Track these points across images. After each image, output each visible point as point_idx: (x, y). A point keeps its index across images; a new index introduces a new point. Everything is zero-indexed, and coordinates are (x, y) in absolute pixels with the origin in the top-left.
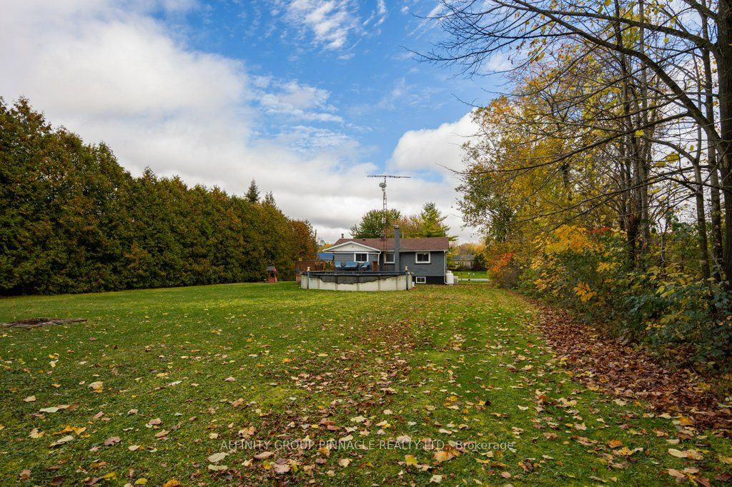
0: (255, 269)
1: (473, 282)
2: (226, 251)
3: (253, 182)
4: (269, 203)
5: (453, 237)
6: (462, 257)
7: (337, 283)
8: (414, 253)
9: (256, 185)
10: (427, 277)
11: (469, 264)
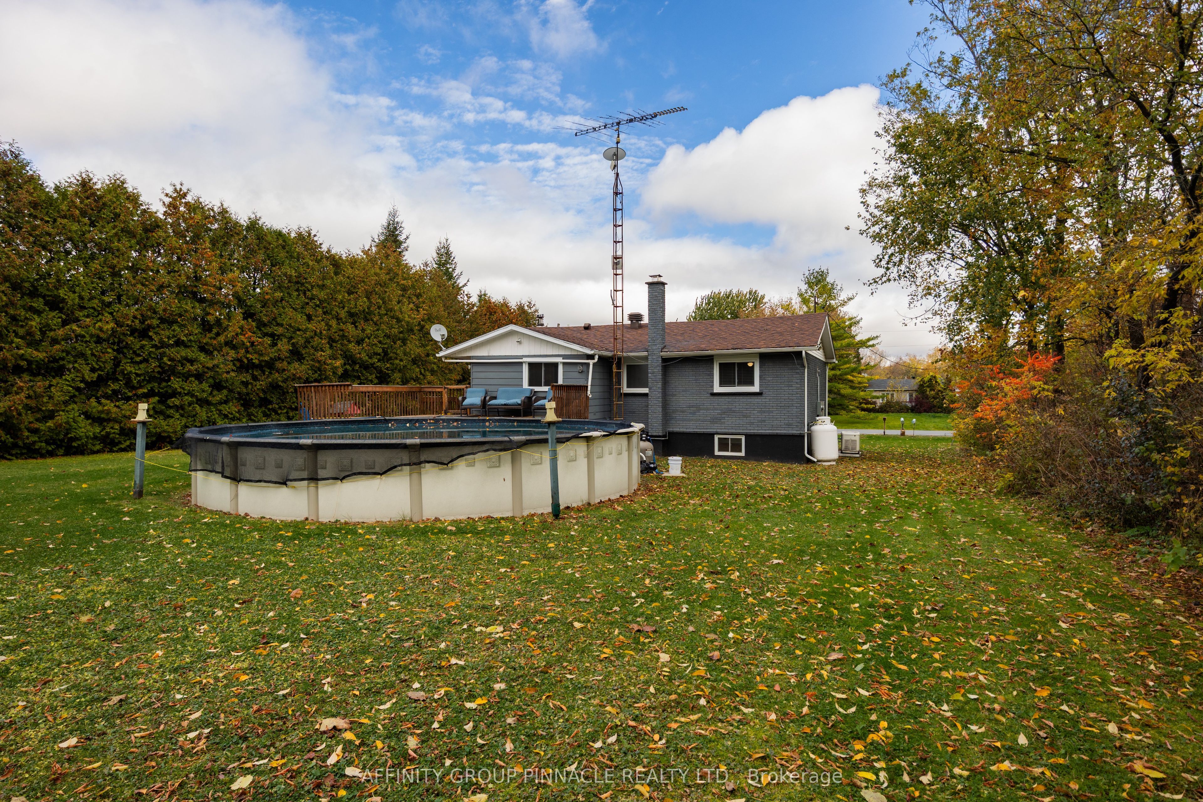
1: (913, 438)
5: (869, 340)
6: (891, 382)
7: (236, 478)
8: (708, 360)
10: (747, 437)
11: (905, 398)
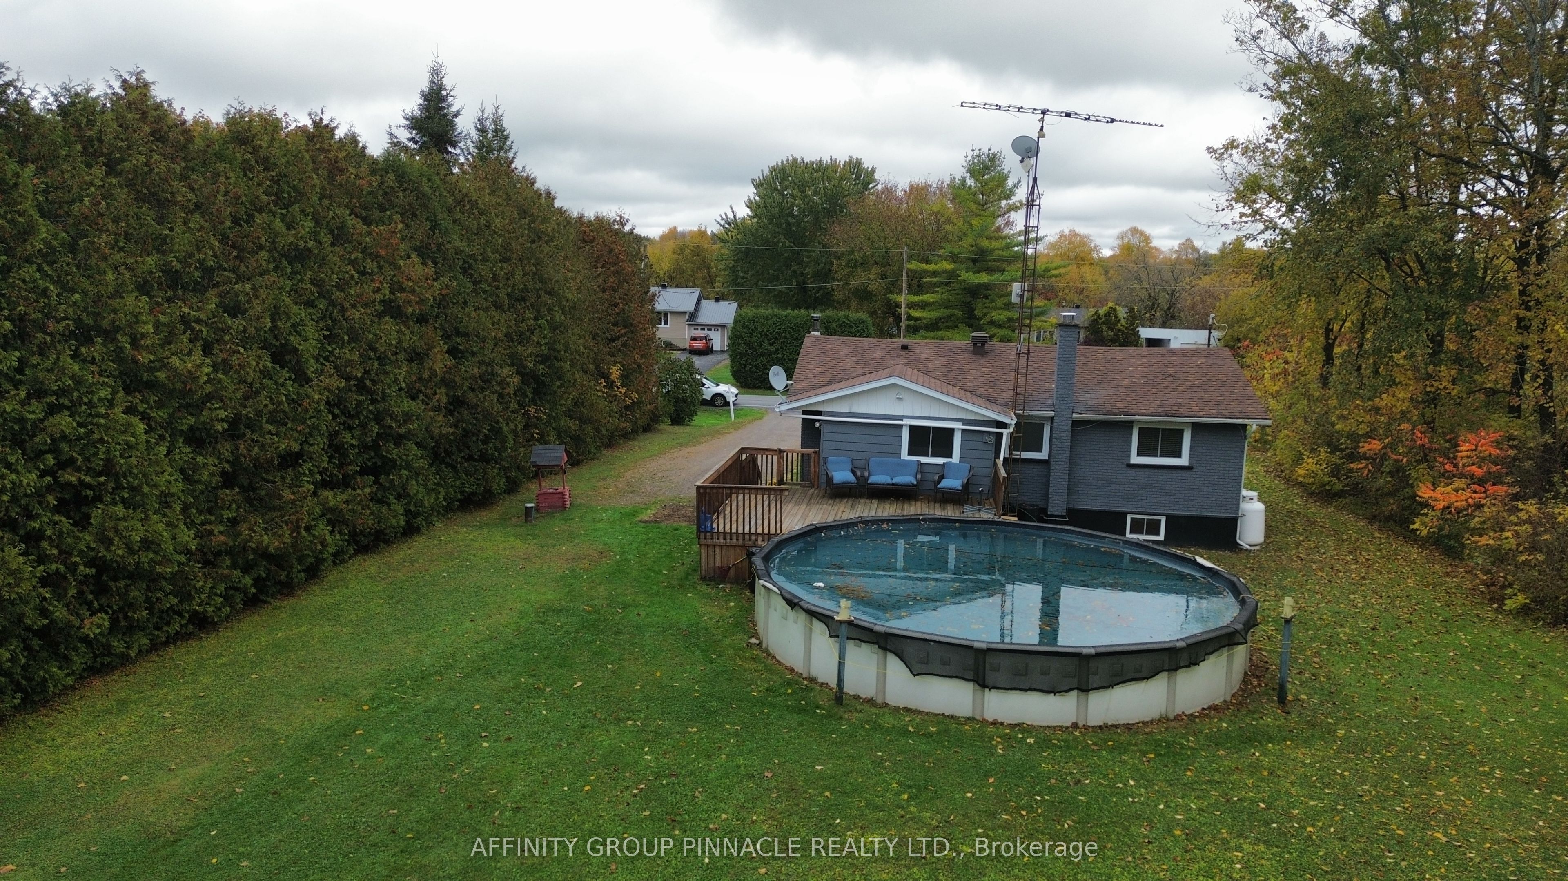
0: (485, 458)
2: (378, 418)
3: (436, 73)
4: (490, 151)
8: (1129, 425)
9: (447, 82)
10: (1169, 518)
